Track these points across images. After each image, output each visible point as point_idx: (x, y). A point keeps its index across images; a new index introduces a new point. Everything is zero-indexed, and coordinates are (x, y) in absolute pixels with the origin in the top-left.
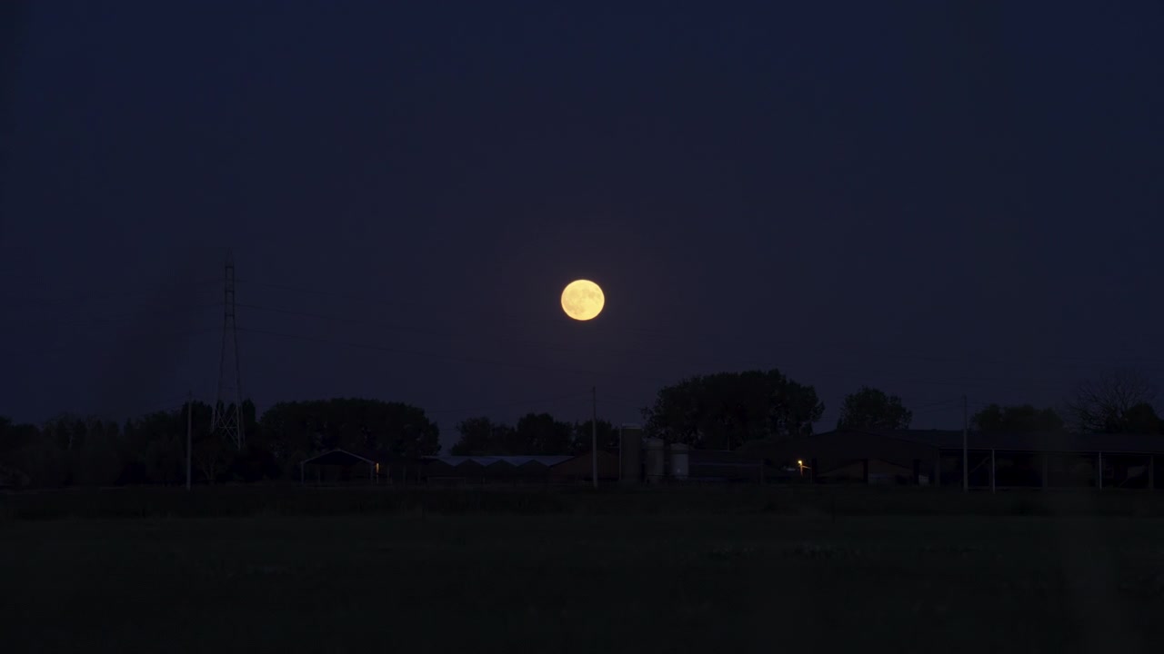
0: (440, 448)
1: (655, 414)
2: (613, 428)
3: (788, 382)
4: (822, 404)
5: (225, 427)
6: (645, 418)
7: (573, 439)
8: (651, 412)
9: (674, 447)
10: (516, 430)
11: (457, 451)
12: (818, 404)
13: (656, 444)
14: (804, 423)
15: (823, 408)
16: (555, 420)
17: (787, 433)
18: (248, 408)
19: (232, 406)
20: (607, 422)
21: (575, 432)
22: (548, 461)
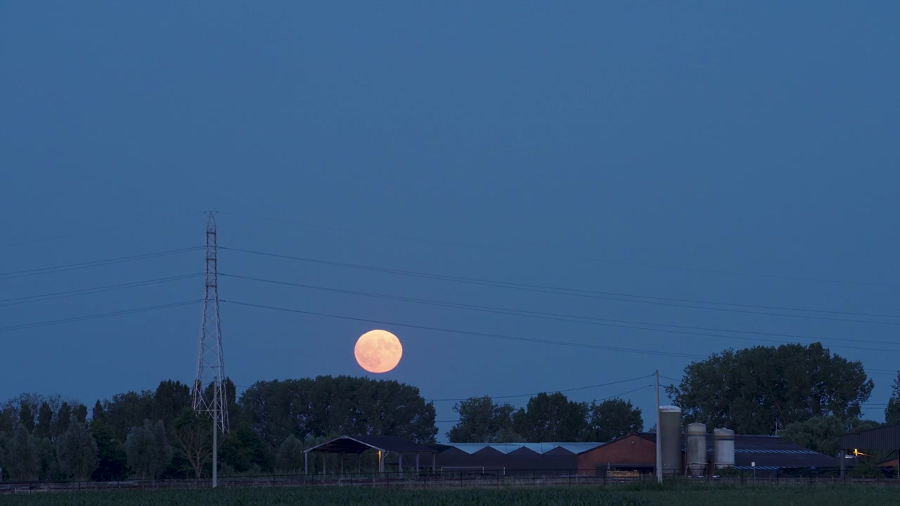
0: (436, 431)
1: (682, 393)
2: (634, 408)
3: (832, 357)
4: (870, 381)
5: (208, 410)
6: (670, 397)
7: (589, 421)
8: (677, 391)
9: (719, 432)
10: (526, 411)
11: (456, 435)
12: (866, 382)
13: (697, 428)
14: (850, 403)
15: (872, 386)
16: (569, 401)
17: (831, 413)
18: (229, 387)
19: (212, 386)
20: (627, 402)
21: (591, 413)
22: (575, 448)
